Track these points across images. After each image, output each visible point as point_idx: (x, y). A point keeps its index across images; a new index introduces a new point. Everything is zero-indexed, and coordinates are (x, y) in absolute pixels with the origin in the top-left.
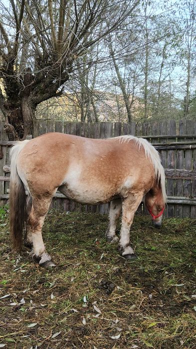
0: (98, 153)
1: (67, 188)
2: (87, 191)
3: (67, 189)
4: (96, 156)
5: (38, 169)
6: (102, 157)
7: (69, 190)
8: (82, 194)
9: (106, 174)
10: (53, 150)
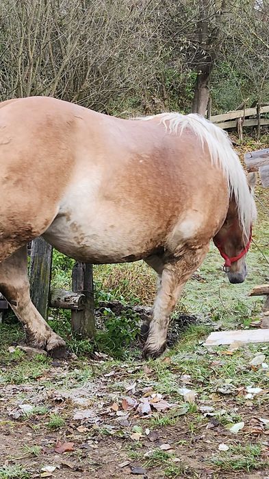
0: (133, 147)
1: (68, 219)
2: (112, 226)
3: (69, 223)
4: (132, 152)
5: (15, 179)
6: (142, 158)
7: (73, 225)
8: (101, 234)
9: (152, 196)
10: (43, 134)
